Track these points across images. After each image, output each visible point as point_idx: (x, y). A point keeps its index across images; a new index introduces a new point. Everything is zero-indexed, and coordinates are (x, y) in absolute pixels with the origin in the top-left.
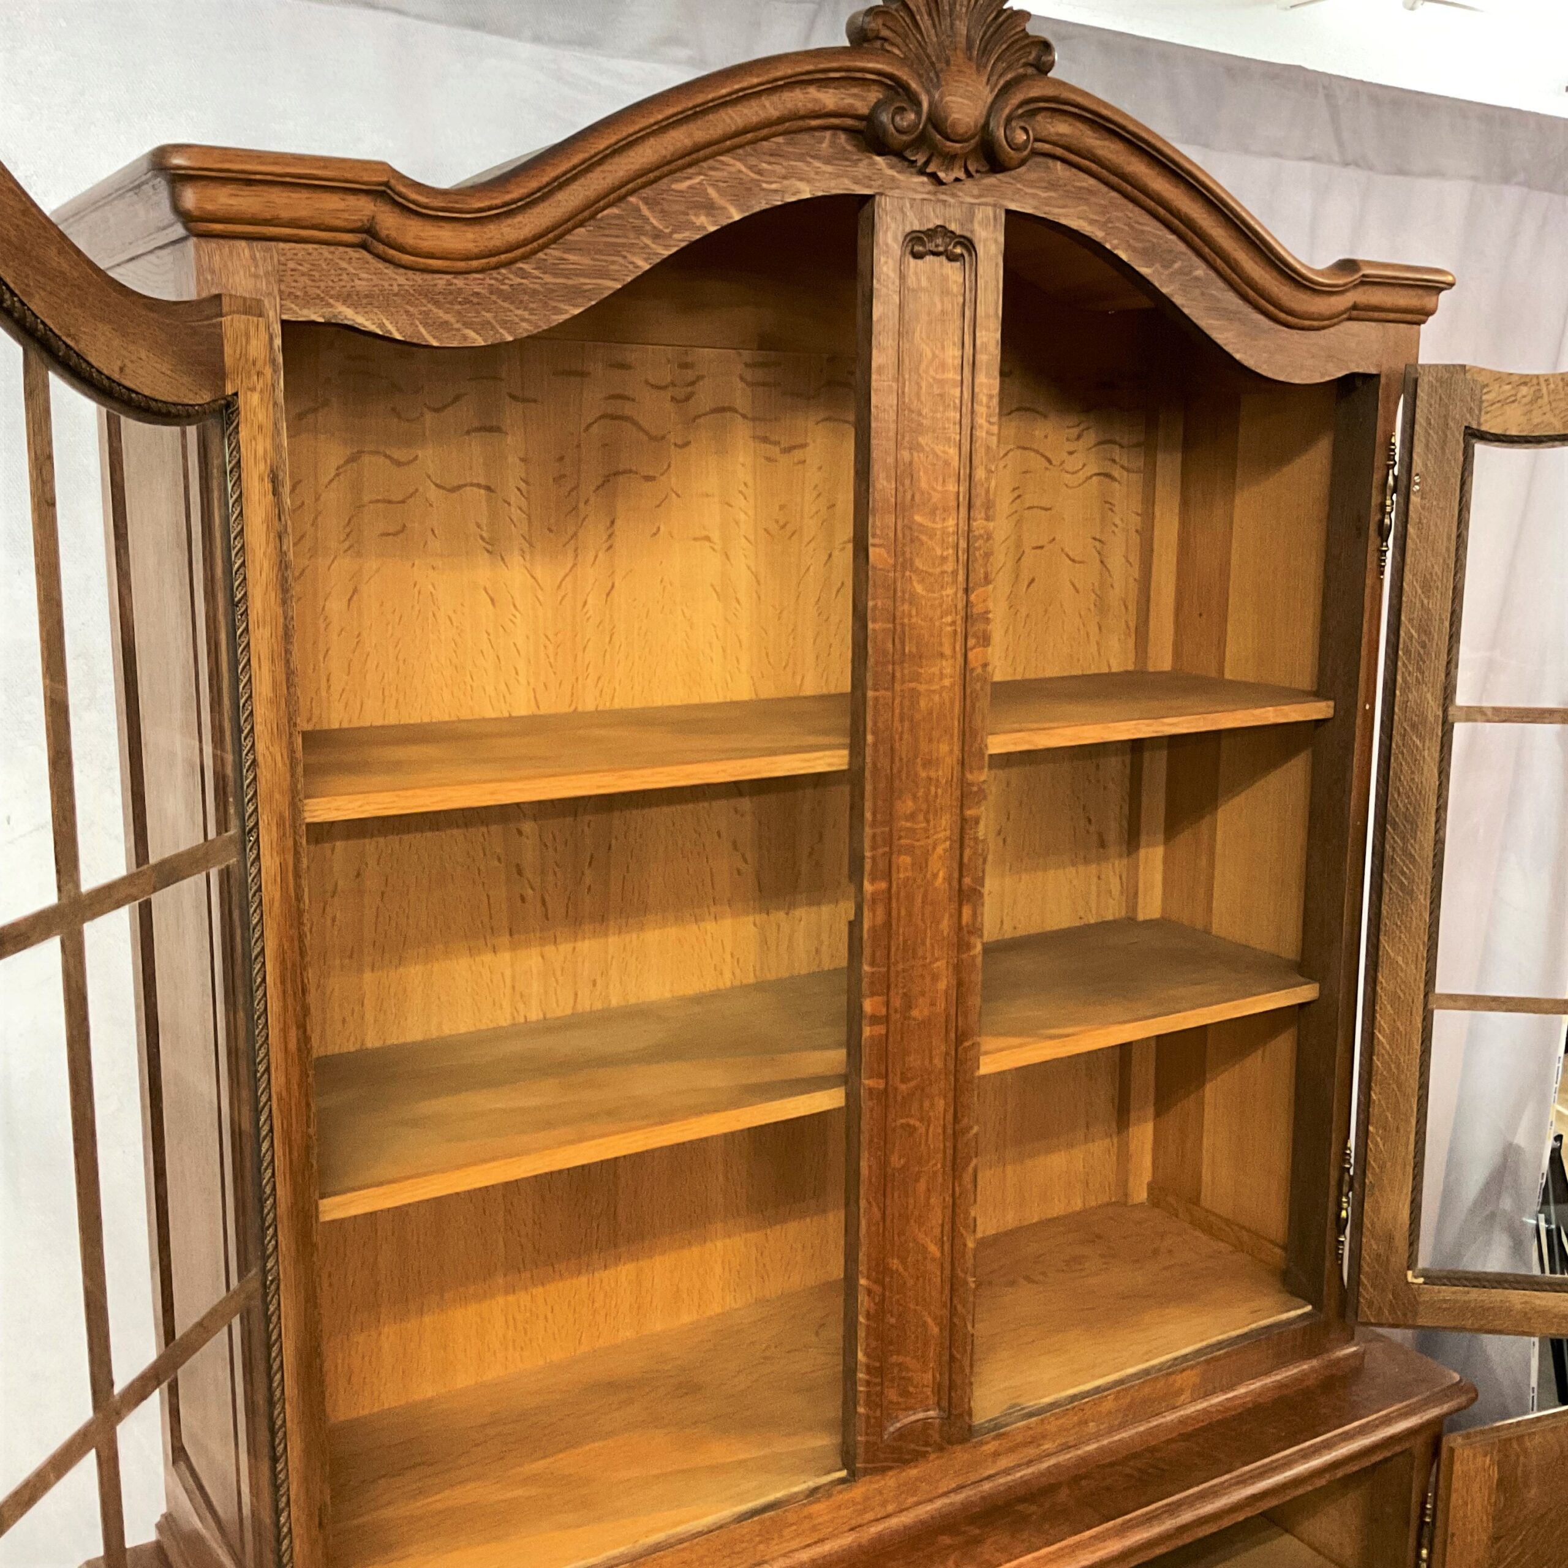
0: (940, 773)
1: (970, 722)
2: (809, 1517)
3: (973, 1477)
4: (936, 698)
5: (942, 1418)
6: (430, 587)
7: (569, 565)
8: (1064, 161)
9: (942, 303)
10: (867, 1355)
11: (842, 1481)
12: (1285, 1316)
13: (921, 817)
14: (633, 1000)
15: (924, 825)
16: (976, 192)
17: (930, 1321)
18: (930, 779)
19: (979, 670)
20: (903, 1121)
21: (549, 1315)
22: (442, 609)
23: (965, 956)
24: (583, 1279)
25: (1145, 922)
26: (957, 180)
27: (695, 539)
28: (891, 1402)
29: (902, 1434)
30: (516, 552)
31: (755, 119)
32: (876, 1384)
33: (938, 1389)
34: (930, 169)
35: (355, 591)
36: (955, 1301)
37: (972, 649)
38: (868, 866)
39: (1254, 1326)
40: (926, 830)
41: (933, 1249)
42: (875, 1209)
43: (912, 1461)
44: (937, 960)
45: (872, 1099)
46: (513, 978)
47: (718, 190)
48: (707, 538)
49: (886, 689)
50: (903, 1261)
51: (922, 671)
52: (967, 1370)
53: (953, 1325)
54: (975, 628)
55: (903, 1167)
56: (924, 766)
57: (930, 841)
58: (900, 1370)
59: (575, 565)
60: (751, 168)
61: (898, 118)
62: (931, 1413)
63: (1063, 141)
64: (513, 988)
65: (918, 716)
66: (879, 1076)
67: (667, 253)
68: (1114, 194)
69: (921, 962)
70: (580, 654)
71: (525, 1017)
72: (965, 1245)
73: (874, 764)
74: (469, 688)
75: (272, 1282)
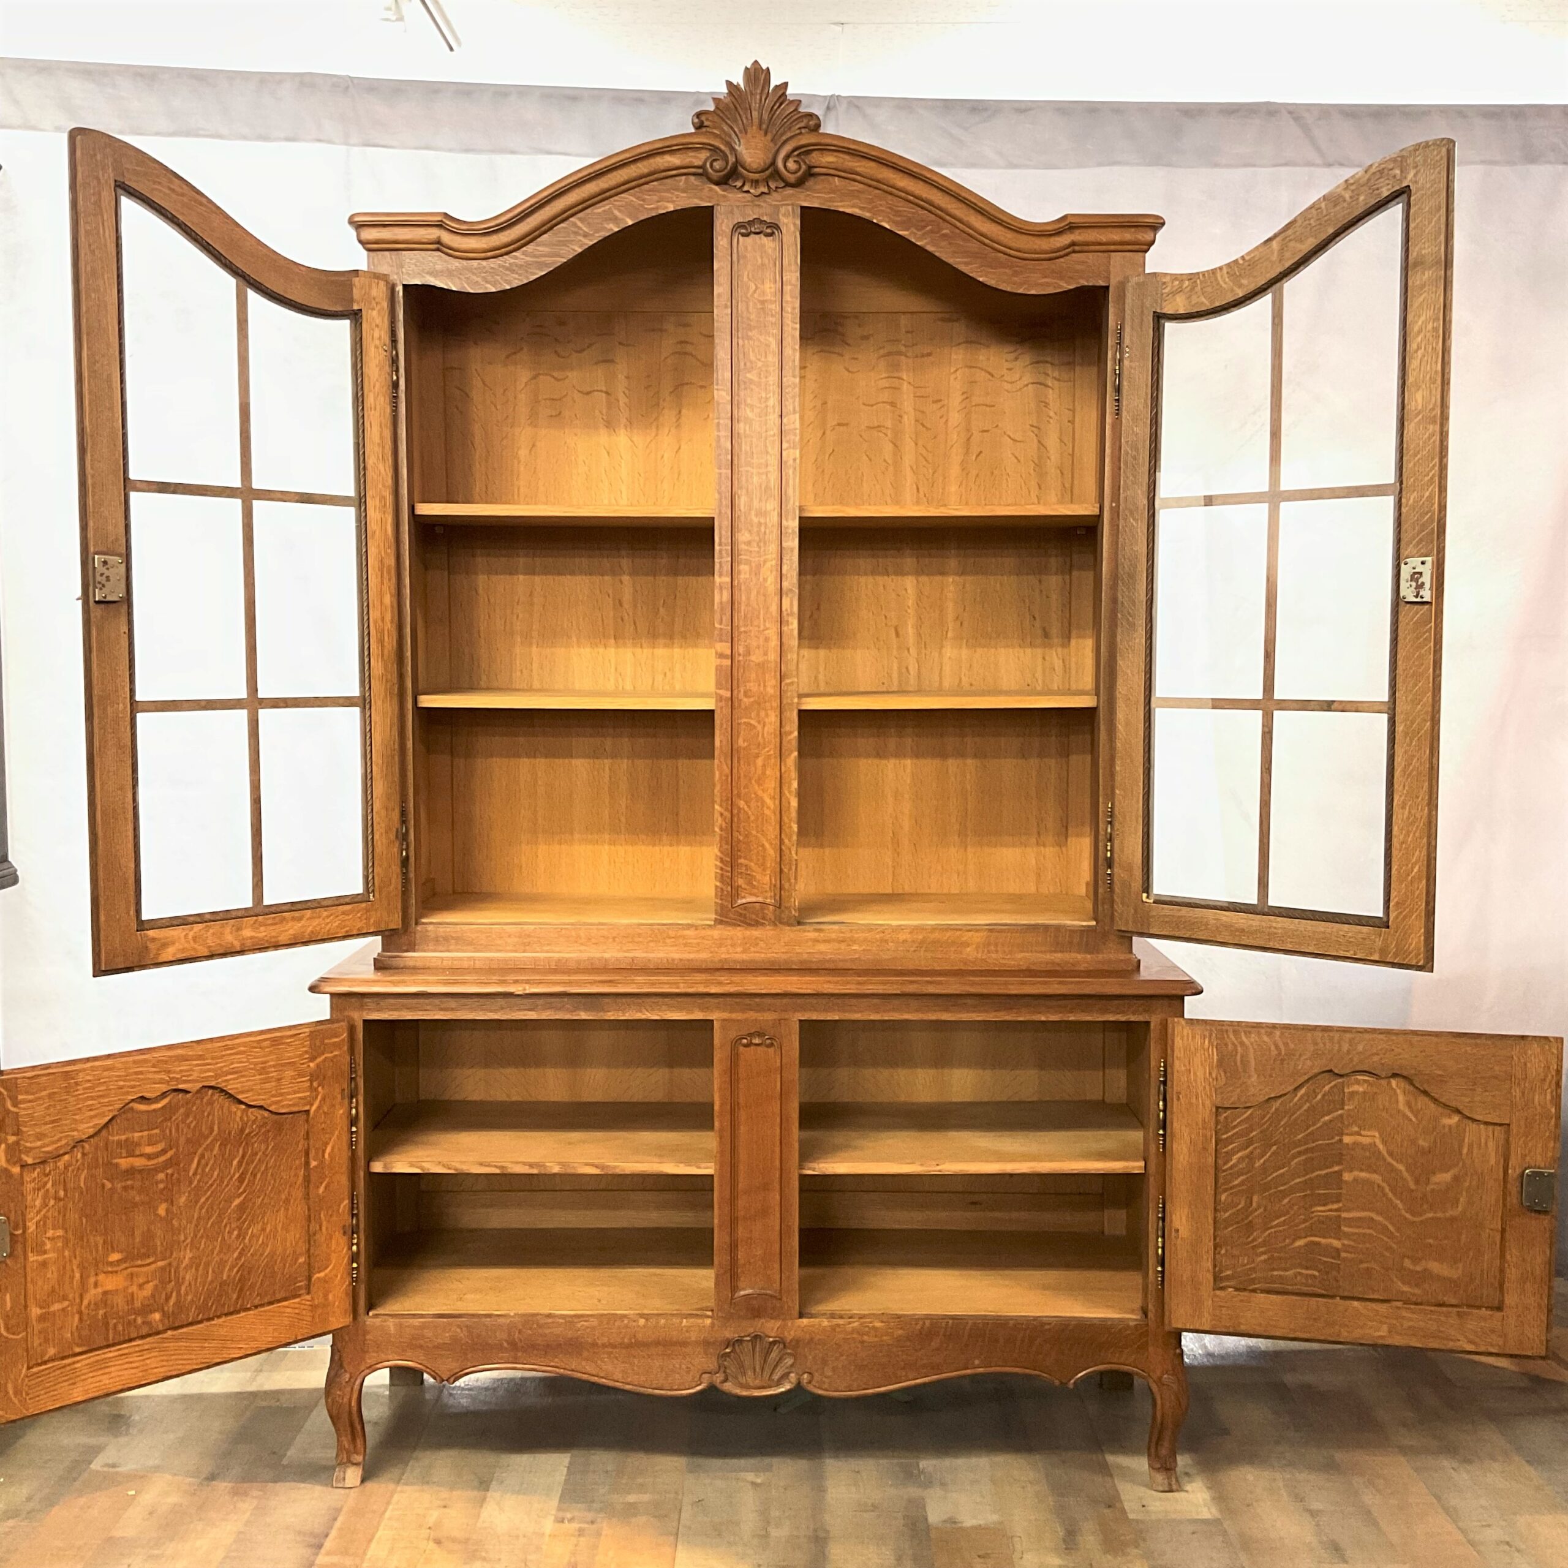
2: (684, 937)
4: (764, 477)
5: (775, 906)
6: (575, 445)
7: (653, 436)
8: (839, 176)
9: (762, 258)
11: (710, 926)
12: (1077, 923)
13: (755, 544)
15: (757, 549)
16: (779, 198)
18: (760, 524)
19: (791, 462)
20: (746, 720)
22: (580, 456)
23: (785, 628)
26: (763, 193)
28: (738, 886)
29: (745, 907)
30: (622, 426)
31: (634, 175)
32: (727, 871)
33: (773, 888)
34: (746, 188)
35: (534, 445)
36: (783, 836)
40: (758, 552)
41: (768, 801)
42: (725, 767)
43: (754, 925)
44: (767, 629)
45: (721, 701)
46: (616, 664)
47: (620, 211)
49: (727, 469)
50: (747, 803)
52: (793, 881)
53: (781, 850)
54: (788, 438)
55: (746, 747)
56: (756, 515)
57: (761, 559)
58: (746, 869)
60: (638, 198)
61: (715, 164)
62: (768, 901)
63: (833, 166)
64: (616, 669)
65: (750, 487)
66: (727, 689)
67: (591, 243)
68: (877, 191)
69: (757, 629)
70: (659, 485)
72: (790, 804)
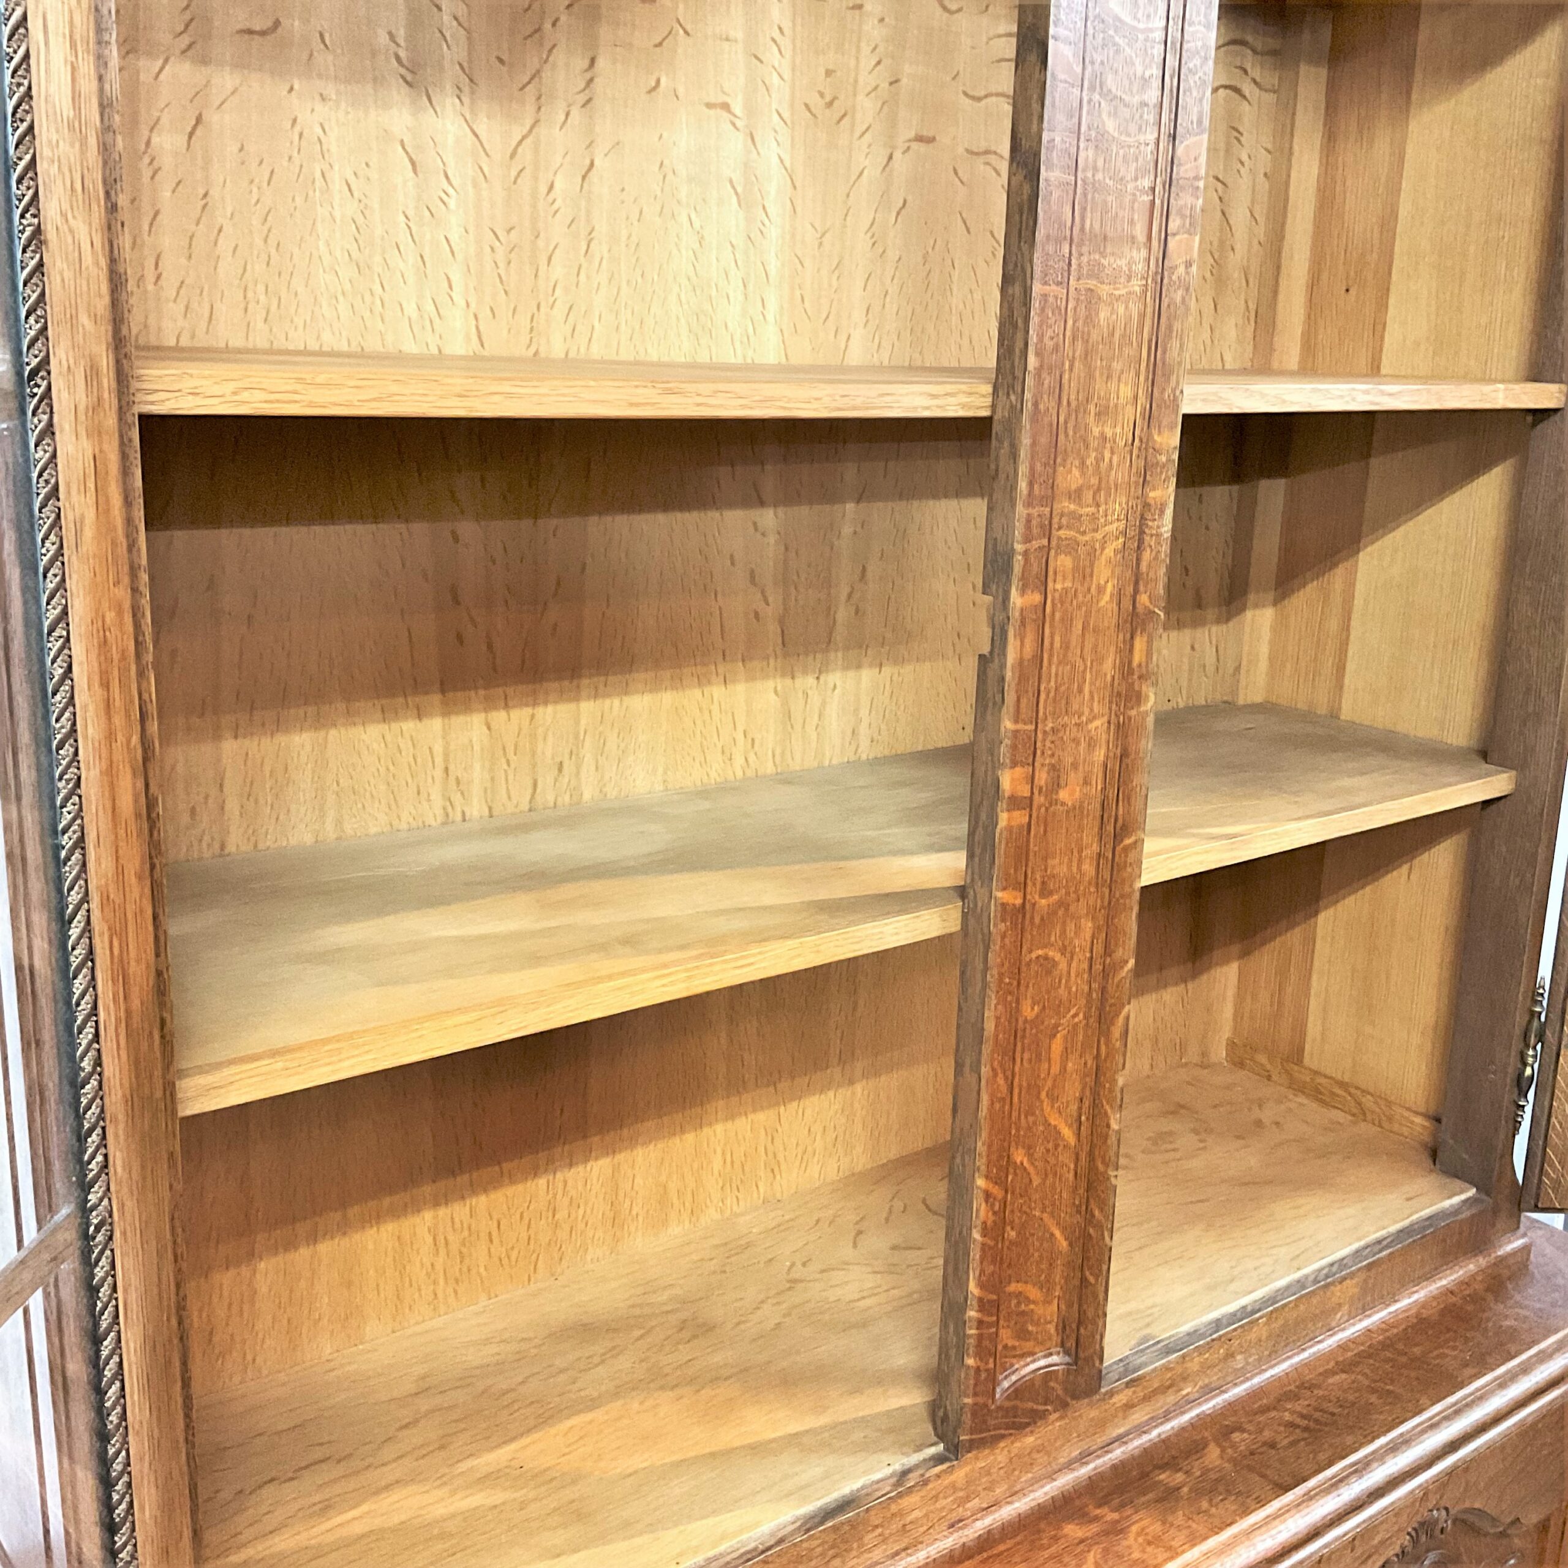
0: (1118, 430)
1: (1164, 352)
2: (900, 1514)
3: (1101, 1440)
4: (1121, 309)
5: (1068, 1364)
6: (319, 131)
7: (528, 123)
10: (981, 1285)
11: (939, 1460)
12: (1447, 1203)
13: (1088, 496)
14: (612, 792)
15: (1092, 510)
17: (1058, 1233)
18: (1103, 438)
19: (1181, 270)
20: (1040, 952)
21: (495, 1234)
22: (336, 168)
23: (1133, 713)
24: (542, 1182)
25: (1245, 706)
27: (709, 106)
28: (1005, 1347)
29: (1018, 1392)
30: (449, 87)
32: (990, 1325)
33: (1063, 1326)
35: (199, 120)
36: (1092, 1204)
37: (1174, 235)
38: (1017, 569)
39: (1415, 1217)
40: (1095, 518)
41: (1068, 1134)
43: (1028, 1424)
44: (1094, 718)
45: (1003, 920)
46: (446, 759)
48: (726, 107)
49: (1059, 284)
50: (1030, 1150)
51: (1105, 262)
52: (1101, 1297)
53: (1086, 1237)
54: (1181, 202)
55: (1037, 1017)
56: (1098, 416)
57: (1099, 536)
58: (1019, 1303)
59: (537, 122)
62: (1055, 1359)
64: (446, 770)
65: (1095, 336)
66: (1015, 887)
69: (1075, 720)
70: (543, 267)
71: (463, 813)
72: (1108, 1126)
73: (1036, 404)
74: (378, 302)
75: (98, 1229)
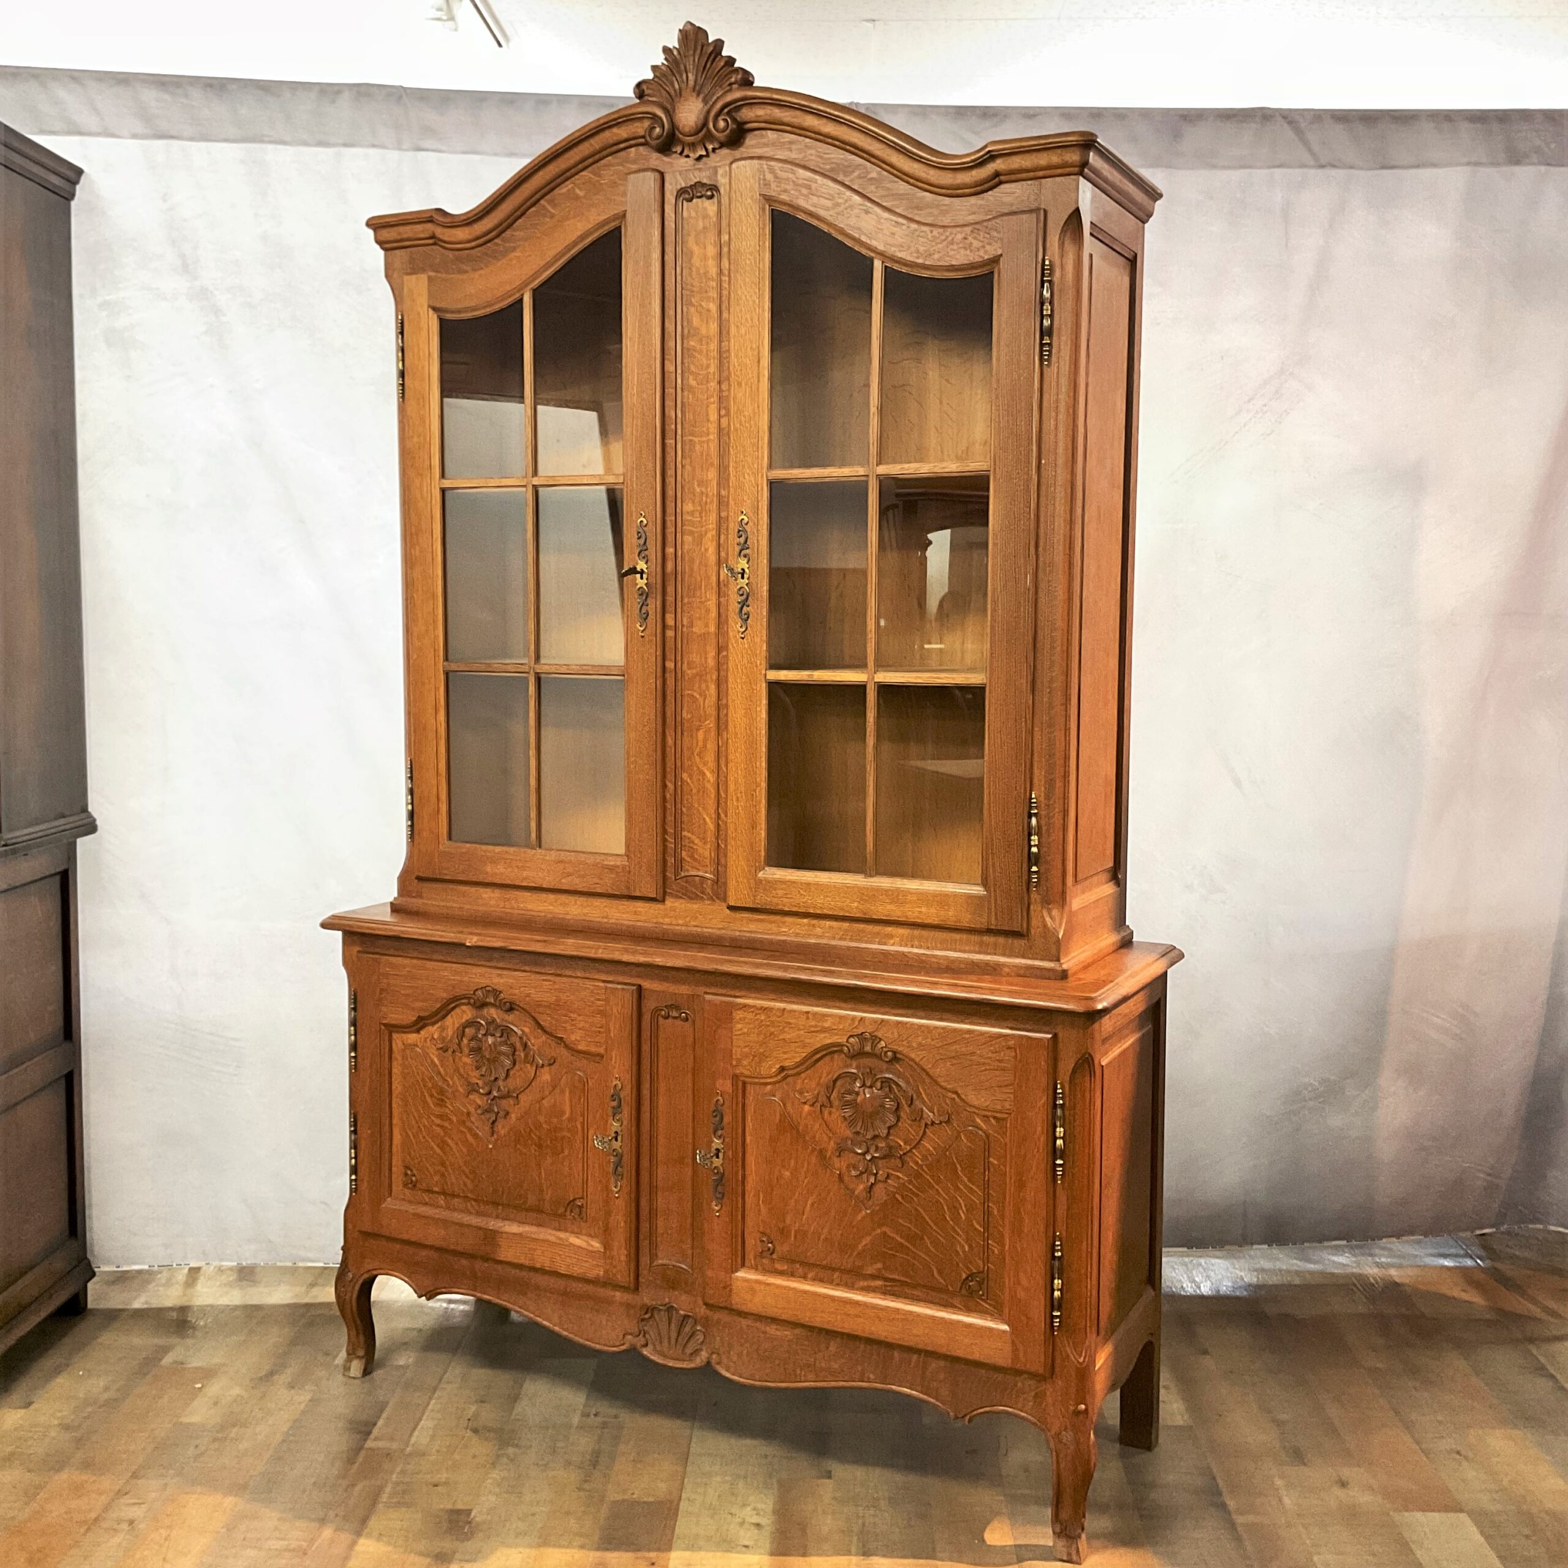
1: (723, 460)
4: (705, 445)
5: (713, 881)
8: (771, 129)
9: (704, 222)
13: (697, 514)
15: (699, 519)
19: (727, 430)
20: (689, 692)
23: (722, 600)
26: (702, 156)
28: (684, 859)
29: (687, 880)
31: (589, 151)
33: (712, 862)
34: (685, 153)
36: (720, 810)
37: (723, 417)
40: (700, 522)
41: (708, 774)
43: (694, 898)
49: (671, 439)
50: (691, 776)
51: (696, 429)
52: (728, 857)
53: (718, 825)
57: (703, 529)
60: (595, 175)
61: (654, 131)
62: (707, 875)
63: (764, 119)
65: (694, 456)
66: (671, 661)
